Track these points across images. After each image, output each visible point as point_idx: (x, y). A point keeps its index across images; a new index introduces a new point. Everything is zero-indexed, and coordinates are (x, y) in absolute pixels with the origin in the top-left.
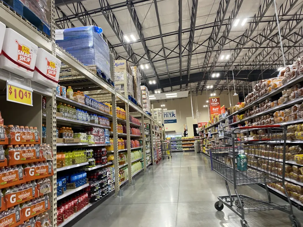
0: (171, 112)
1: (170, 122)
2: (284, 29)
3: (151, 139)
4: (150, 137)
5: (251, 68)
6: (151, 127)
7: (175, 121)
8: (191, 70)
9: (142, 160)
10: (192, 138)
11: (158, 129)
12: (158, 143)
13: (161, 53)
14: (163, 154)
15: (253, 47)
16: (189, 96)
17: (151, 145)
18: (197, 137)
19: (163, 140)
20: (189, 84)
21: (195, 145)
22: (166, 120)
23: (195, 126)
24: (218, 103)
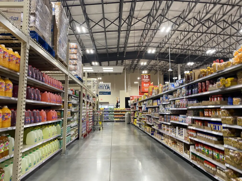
0: (106, 85)
1: (105, 93)
2: (217, 14)
3: (80, 109)
4: (80, 106)
5: (180, 51)
6: (82, 95)
7: (109, 93)
8: (127, 47)
9: (61, 138)
10: (123, 110)
11: (91, 98)
12: (90, 114)
13: (101, 23)
14: (94, 125)
15: (185, 30)
16: (124, 72)
17: (79, 116)
18: (128, 109)
19: (96, 110)
20: (124, 61)
21: (126, 116)
22: (102, 91)
23: (127, 99)
24: (149, 80)
